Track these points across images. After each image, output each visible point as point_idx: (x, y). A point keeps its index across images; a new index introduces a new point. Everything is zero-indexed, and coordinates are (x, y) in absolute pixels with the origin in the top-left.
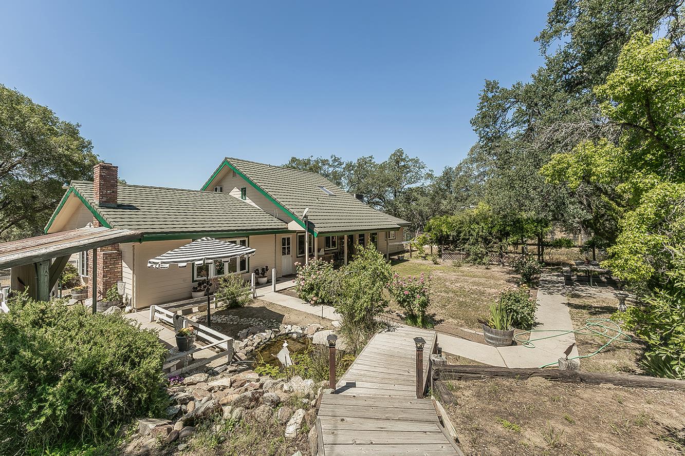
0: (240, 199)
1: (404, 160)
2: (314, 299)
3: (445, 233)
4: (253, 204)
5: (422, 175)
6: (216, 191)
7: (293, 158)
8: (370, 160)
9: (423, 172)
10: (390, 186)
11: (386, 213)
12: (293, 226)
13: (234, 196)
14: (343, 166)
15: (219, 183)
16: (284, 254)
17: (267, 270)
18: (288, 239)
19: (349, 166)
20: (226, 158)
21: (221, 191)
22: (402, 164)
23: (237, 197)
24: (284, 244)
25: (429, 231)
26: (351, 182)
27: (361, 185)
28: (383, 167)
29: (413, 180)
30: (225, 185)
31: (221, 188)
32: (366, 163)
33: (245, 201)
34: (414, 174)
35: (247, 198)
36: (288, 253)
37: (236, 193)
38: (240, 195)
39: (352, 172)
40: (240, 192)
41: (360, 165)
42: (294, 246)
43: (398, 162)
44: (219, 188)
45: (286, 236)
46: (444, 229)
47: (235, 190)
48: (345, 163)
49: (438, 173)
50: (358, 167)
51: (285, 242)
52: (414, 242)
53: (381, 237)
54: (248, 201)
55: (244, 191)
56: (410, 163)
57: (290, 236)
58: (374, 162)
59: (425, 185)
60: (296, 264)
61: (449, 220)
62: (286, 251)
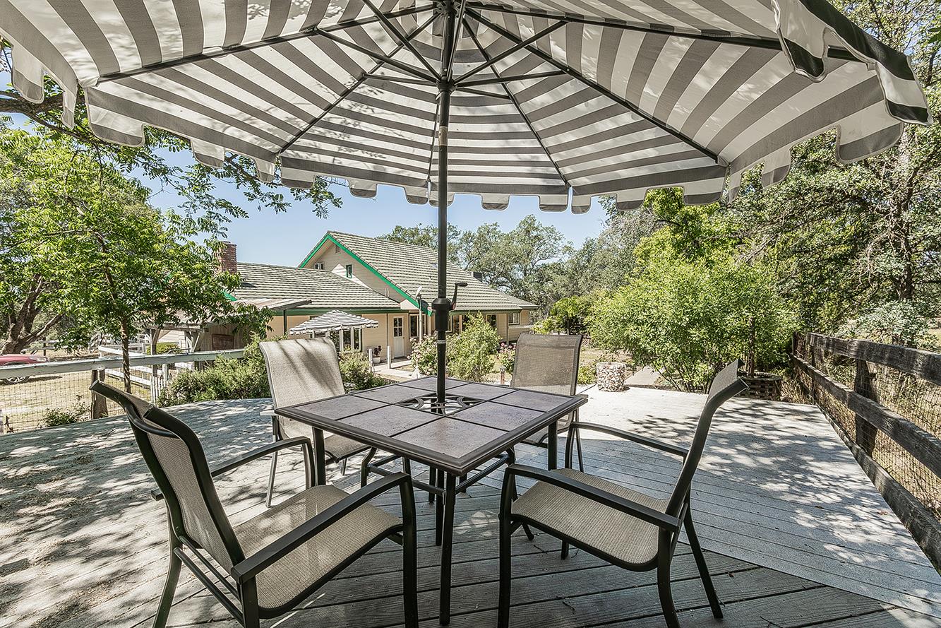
0: (345, 277)
1: (536, 229)
2: (430, 370)
3: (571, 316)
4: (360, 283)
5: (560, 248)
6: (317, 268)
7: (397, 227)
8: (495, 229)
9: (561, 244)
10: (516, 262)
11: (512, 295)
12: (406, 305)
13: (338, 274)
14: (460, 236)
15: (320, 259)
16: (396, 335)
17: (380, 350)
18: (400, 319)
19: (468, 237)
20: (329, 232)
21: (322, 269)
22: (535, 233)
23: (340, 274)
24: (395, 324)
25: (556, 314)
26: (470, 257)
27: (482, 261)
28: (509, 238)
29: (547, 254)
30: (327, 262)
31: (322, 265)
32: (488, 232)
33: (350, 279)
34: (549, 246)
35: (353, 276)
36: (401, 335)
37: (340, 271)
38: (345, 274)
39: (471, 244)
40: (345, 270)
41: (481, 236)
42: (405, 327)
43: (528, 232)
44: (319, 265)
45: (397, 316)
46: (570, 310)
47: (339, 267)
48: (462, 232)
49: (578, 246)
50: (478, 238)
51: (398, 322)
52: (538, 326)
53: (502, 319)
54: (354, 279)
55: (349, 269)
56: (544, 233)
57: (402, 316)
58: (500, 231)
59: (563, 261)
60: (411, 340)
61: (577, 301)
62: (398, 332)
